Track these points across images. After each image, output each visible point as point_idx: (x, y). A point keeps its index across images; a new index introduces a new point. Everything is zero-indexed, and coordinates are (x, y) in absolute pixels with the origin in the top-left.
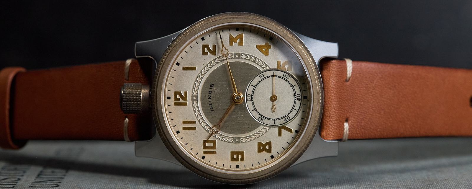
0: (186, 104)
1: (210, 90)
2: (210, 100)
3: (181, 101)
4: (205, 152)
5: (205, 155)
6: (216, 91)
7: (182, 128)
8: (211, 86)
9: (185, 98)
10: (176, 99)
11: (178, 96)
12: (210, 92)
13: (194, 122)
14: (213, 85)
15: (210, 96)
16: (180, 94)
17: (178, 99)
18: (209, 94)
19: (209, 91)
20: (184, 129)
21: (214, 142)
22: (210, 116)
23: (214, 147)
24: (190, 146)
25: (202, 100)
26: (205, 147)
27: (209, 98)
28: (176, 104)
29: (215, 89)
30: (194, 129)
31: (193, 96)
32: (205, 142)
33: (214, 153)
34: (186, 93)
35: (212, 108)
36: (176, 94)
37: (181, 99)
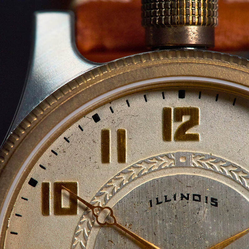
0: (167, 137)
1: (203, 199)
2: (178, 197)
3: (175, 127)
4: (45, 187)
5: (39, 187)
6: (201, 212)
7: (106, 127)
8: (213, 200)
9: (181, 135)
10: (180, 113)
11: (185, 119)
12: (197, 198)
13: (121, 159)
14: (216, 205)
15: (188, 199)
16: (193, 122)
17: (178, 118)
18: (194, 195)
19: (199, 196)
20: (105, 135)
21: (72, 211)
22: (136, 200)
23: (59, 211)
24: (61, 149)
25: (178, 179)
26: (58, 187)
27: (183, 196)
28: (166, 113)
29: (205, 209)
30: (105, 159)
31: (185, 156)
32: (72, 187)
33: (45, 210)
34: (194, 138)
35: (158, 203)
36: (193, 113)
37: (179, 124)
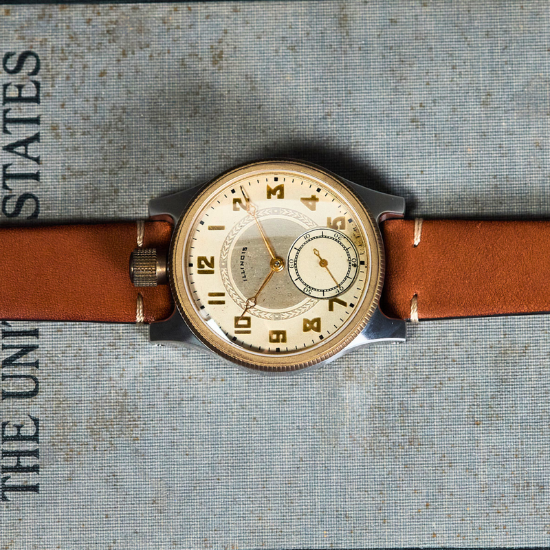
0: (212, 272)
1: (243, 255)
2: (242, 267)
3: (207, 268)
4: (237, 332)
5: (237, 336)
6: (250, 255)
7: (207, 302)
8: (243, 250)
9: (211, 265)
10: (200, 266)
11: (203, 263)
12: (243, 258)
13: (223, 295)
14: (246, 248)
15: (243, 262)
16: (204, 259)
17: (203, 267)
18: (241, 259)
20: (211, 303)
21: (248, 319)
22: (243, 288)
23: (249, 325)
25: (233, 266)
26: (237, 326)
27: (242, 265)
28: (200, 272)
29: (248, 253)
30: (222, 303)
31: (221, 262)
32: (237, 319)
33: (249, 332)
34: (212, 259)
35: (245, 277)
36: (200, 259)
37: (206, 266)
